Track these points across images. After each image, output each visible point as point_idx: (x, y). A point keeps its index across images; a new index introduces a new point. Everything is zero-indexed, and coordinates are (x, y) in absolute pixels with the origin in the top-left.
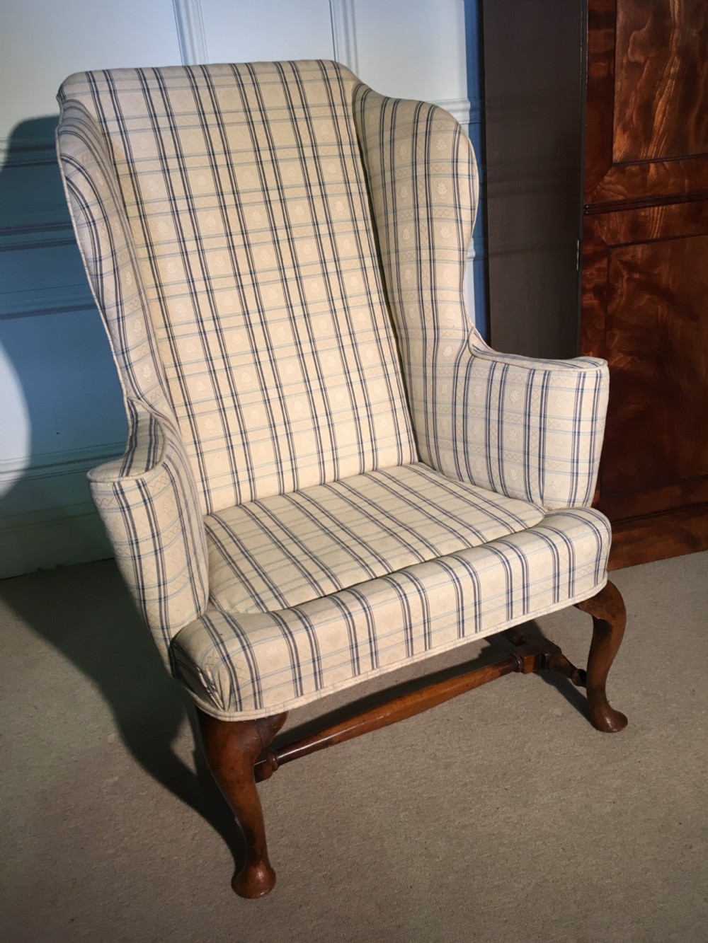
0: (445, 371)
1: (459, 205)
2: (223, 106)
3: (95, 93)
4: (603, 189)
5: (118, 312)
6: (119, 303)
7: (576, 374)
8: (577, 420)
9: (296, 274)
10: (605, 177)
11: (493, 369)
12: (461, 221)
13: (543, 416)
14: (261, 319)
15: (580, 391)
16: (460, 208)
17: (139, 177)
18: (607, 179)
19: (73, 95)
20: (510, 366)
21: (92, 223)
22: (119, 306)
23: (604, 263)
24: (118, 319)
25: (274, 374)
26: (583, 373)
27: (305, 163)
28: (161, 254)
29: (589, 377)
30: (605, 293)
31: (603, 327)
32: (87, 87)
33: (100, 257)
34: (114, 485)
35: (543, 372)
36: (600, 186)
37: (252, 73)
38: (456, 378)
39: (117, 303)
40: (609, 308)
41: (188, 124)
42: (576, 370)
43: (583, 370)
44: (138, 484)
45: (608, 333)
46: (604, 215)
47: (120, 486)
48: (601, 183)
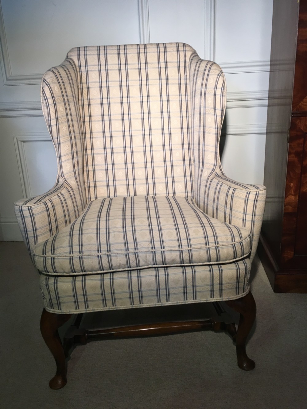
0: (203, 182)
1: (216, 108)
2: (129, 62)
3: (79, 55)
4: (303, 105)
5: (58, 141)
6: (58, 138)
7: (246, 192)
8: (245, 214)
9: (149, 133)
10: (304, 99)
11: (218, 184)
12: (216, 115)
13: (231, 209)
14: (131, 150)
15: (247, 200)
16: (216, 109)
17: (90, 89)
18: (305, 100)
19: (70, 56)
20: (223, 184)
21: (48, 105)
22: (58, 139)
23: (302, 141)
24: (58, 144)
25: (133, 174)
26: (249, 192)
27: (161, 86)
28: (94, 120)
29: (252, 194)
30: (301, 155)
31: (300, 172)
32: (76, 53)
33: (50, 119)
34: (20, 207)
35: (233, 189)
36: (301, 104)
37: (145, 48)
38: (206, 186)
39: (57, 137)
40: (304, 163)
41: (113, 68)
42: (246, 190)
43: (249, 190)
44: (29, 208)
45: (302, 176)
46: (302, 117)
47: (21, 208)
48: (302, 102)
